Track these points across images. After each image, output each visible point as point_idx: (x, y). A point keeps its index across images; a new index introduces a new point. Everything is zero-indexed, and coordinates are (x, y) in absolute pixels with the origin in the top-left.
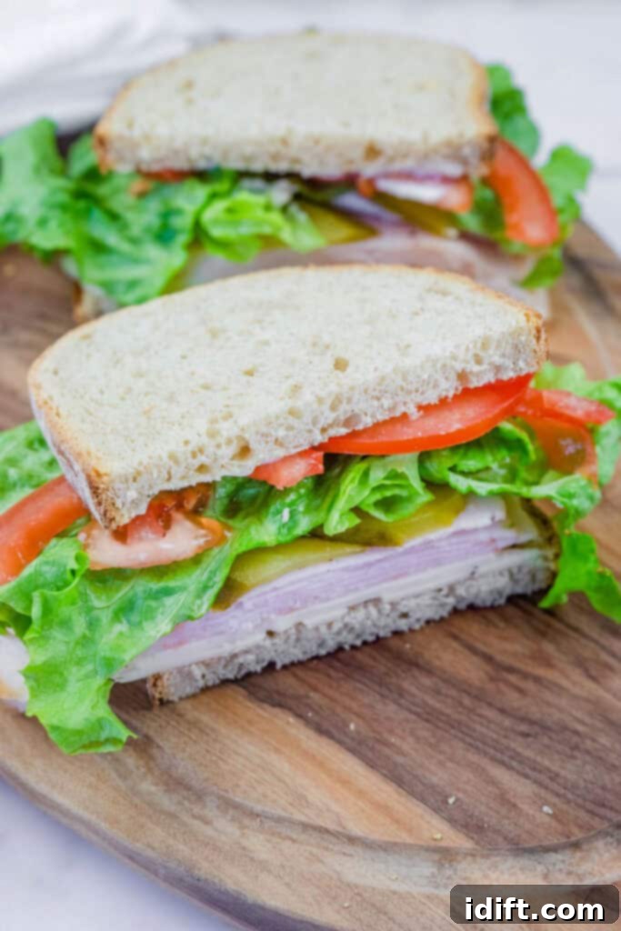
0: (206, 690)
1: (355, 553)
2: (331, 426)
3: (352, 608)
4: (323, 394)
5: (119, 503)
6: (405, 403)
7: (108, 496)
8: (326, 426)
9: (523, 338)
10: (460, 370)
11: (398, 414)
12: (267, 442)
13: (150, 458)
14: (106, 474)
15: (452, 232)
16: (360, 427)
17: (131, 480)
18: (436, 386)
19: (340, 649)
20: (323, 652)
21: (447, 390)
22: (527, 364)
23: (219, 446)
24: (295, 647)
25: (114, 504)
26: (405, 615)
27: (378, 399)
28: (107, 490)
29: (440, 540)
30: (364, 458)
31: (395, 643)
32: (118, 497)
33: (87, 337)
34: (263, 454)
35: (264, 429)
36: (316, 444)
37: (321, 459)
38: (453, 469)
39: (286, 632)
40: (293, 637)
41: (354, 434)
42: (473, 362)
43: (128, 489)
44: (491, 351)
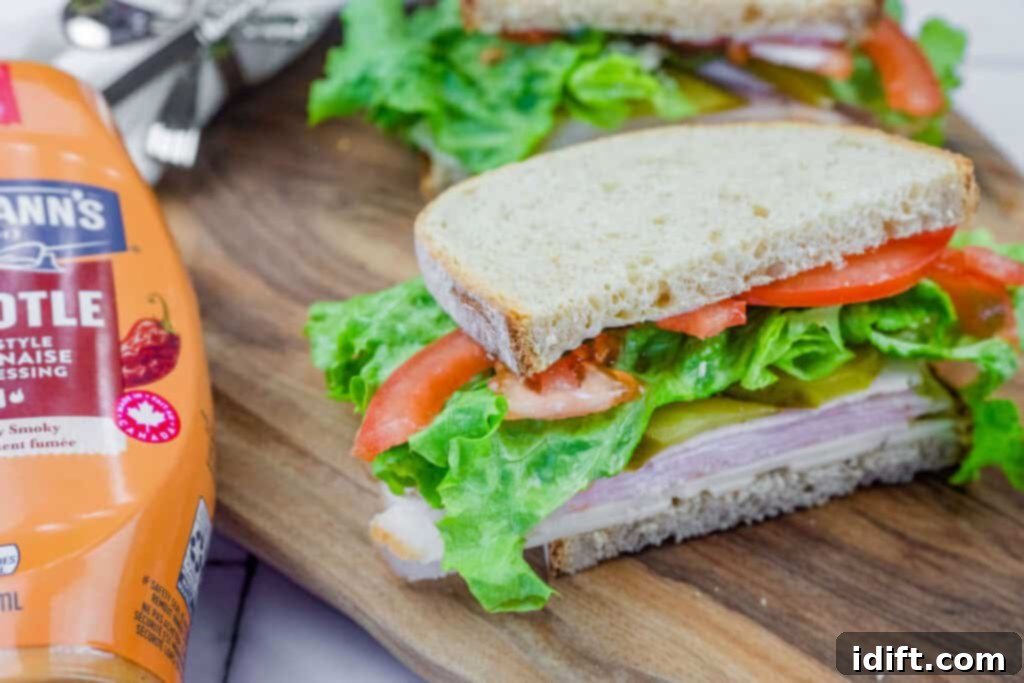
0: (602, 562)
1: (768, 415)
2: (754, 273)
3: (760, 477)
4: (748, 239)
5: (537, 349)
6: (831, 252)
7: (526, 340)
8: (749, 274)
9: (953, 186)
10: (887, 219)
11: (822, 263)
12: (689, 289)
13: (571, 301)
14: (525, 317)
15: (826, 102)
16: (784, 276)
17: (550, 323)
18: (862, 235)
19: (741, 524)
20: (724, 525)
21: (873, 239)
22: (956, 215)
23: (640, 291)
24: (697, 519)
25: (531, 350)
26: (810, 489)
27: (803, 246)
28: (526, 334)
29: (856, 403)
30: (784, 311)
31: (799, 518)
32: (537, 342)
34: (685, 302)
35: (687, 275)
36: (738, 292)
37: (744, 308)
38: (874, 327)
39: (691, 500)
40: (697, 507)
41: (776, 284)
42: (901, 211)
43: (548, 333)
44: (920, 200)
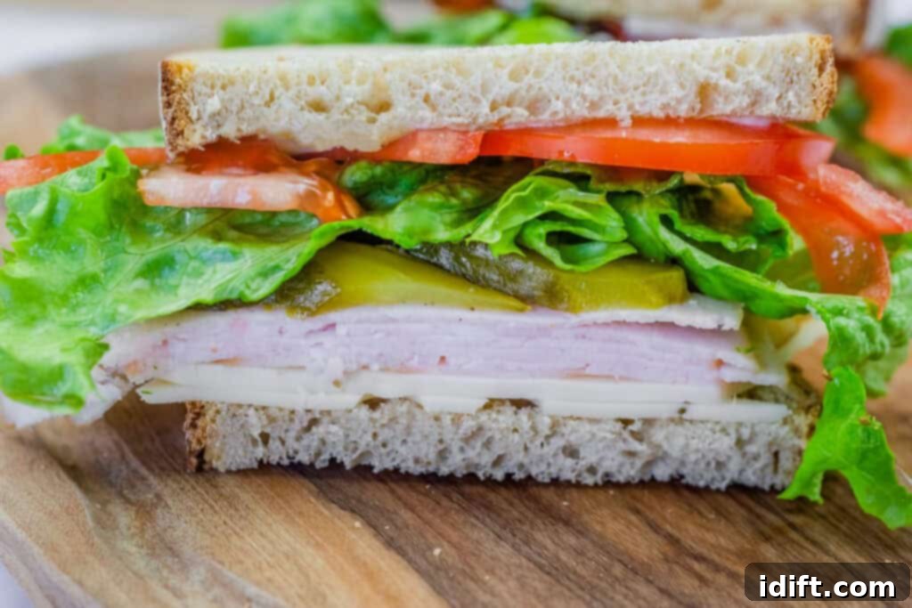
0: (264, 468)
2: (506, 102)
3: (493, 404)
5: (194, 112)
6: (616, 103)
7: (182, 98)
8: (499, 99)
9: (799, 60)
10: (702, 79)
11: (601, 114)
12: (413, 95)
14: (188, 70)
17: (219, 84)
18: (663, 92)
19: (471, 478)
20: (444, 470)
21: (679, 101)
22: (800, 102)
23: (348, 81)
24: (403, 441)
25: (187, 112)
26: (571, 452)
27: (579, 82)
28: (183, 89)
31: (549, 493)
32: (196, 104)
35: (414, 77)
40: (402, 423)
42: (722, 73)
43: (211, 96)
44: (751, 67)
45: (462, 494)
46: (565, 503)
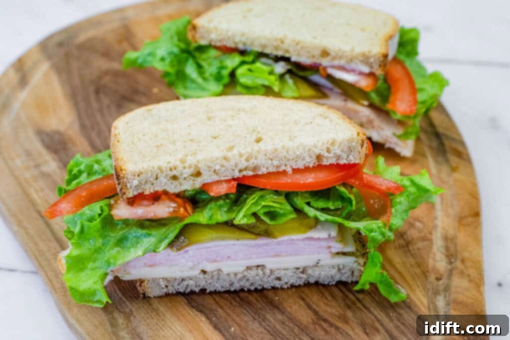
0: (167, 295)
1: (251, 239)
2: (246, 169)
3: (249, 268)
4: (243, 152)
5: (129, 186)
6: (286, 165)
7: (123, 181)
8: (242, 169)
9: (354, 144)
10: (318, 153)
11: (281, 169)
12: (210, 171)
13: (149, 166)
14: (125, 170)
15: (366, 103)
16: (260, 173)
17: (137, 174)
18: (304, 159)
19: (242, 290)
20: (232, 289)
21: (310, 163)
22: (354, 158)
23: (185, 168)
24: (217, 282)
25: (126, 186)
26: (279, 279)
27: (272, 160)
28: (124, 178)
29: (299, 240)
30: (262, 189)
31: (271, 294)
32: (129, 183)
33: (149, 110)
34: (207, 178)
35: (209, 164)
36: (235, 177)
37: (235, 185)
38: (308, 204)
39: (212, 272)
40: (216, 277)
41: (256, 176)
42: (325, 150)
43: (134, 179)
44: (336, 147)
45: (239, 297)
46: (277, 298)
